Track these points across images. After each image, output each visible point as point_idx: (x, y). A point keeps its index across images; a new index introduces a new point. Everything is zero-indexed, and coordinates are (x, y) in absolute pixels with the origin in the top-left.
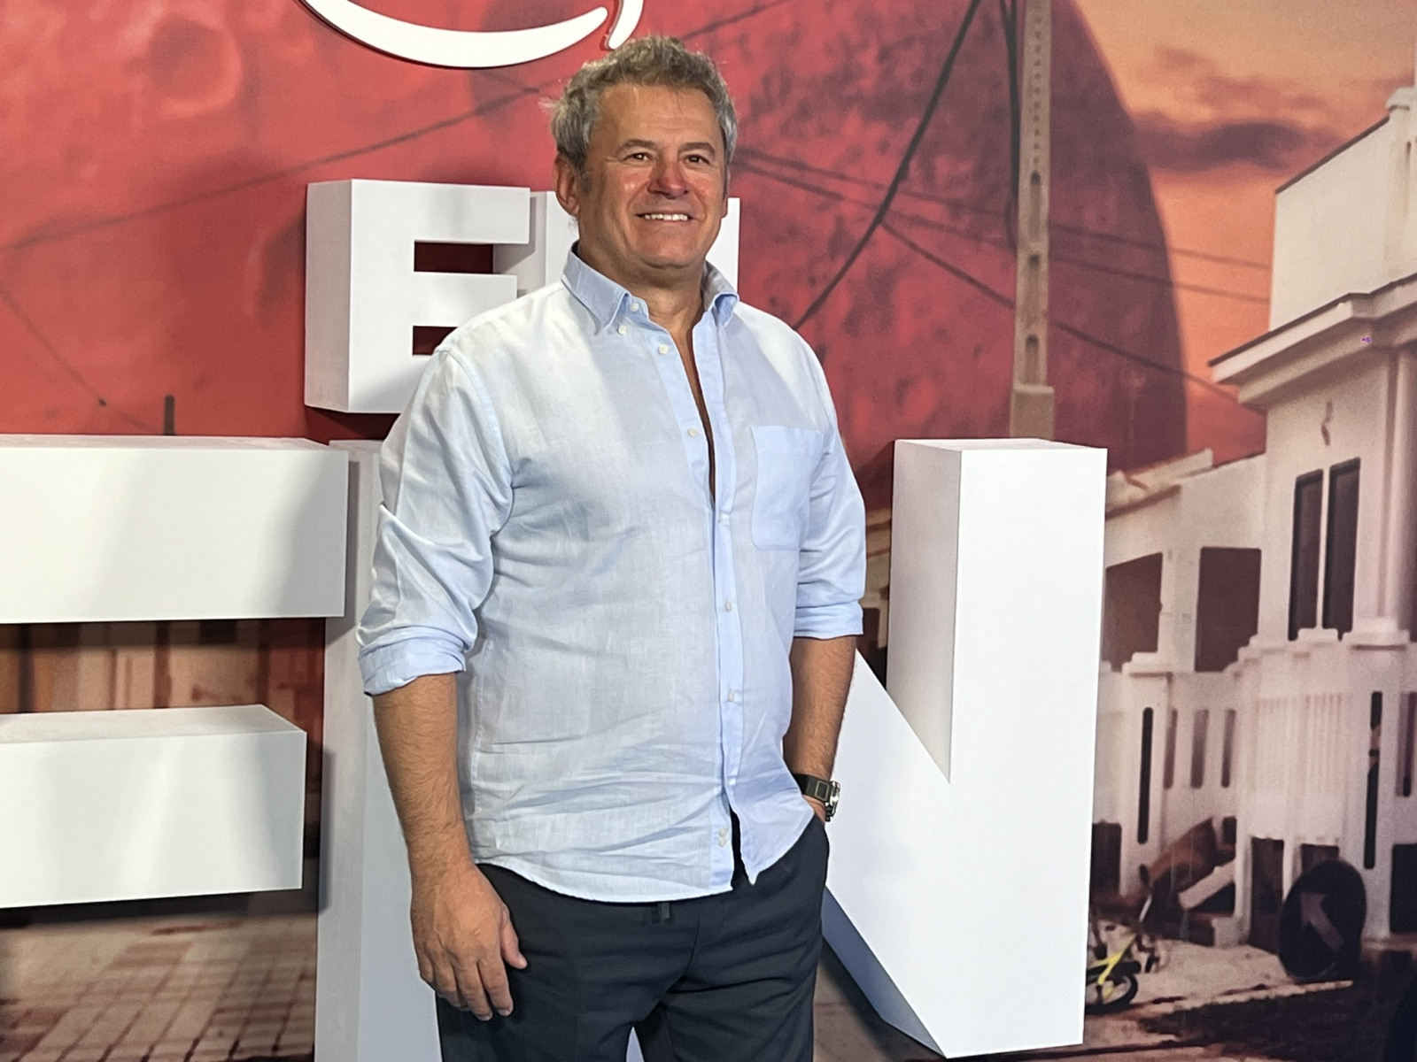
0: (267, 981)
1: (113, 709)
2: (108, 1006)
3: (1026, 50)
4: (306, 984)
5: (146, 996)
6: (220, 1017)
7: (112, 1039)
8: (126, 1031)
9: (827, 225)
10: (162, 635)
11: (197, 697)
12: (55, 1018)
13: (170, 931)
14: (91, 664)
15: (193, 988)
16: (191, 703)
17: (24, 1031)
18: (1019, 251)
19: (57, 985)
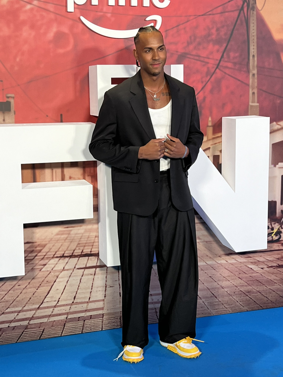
0: (88, 238)
1: (53, 181)
2: (55, 243)
3: (251, 27)
4: (97, 238)
5: (63, 241)
6: (79, 245)
7: (57, 250)
8: (59, 248)
9: (205, 69)
10: (62, 165)
11: (70, 178)
12: (44, 246)
13: (67, 227)
14: (48, 171)
15: (73, 239)
16: (69, 179)
17: (38, 248)
18: (250, 73)
19: (44, 239)
